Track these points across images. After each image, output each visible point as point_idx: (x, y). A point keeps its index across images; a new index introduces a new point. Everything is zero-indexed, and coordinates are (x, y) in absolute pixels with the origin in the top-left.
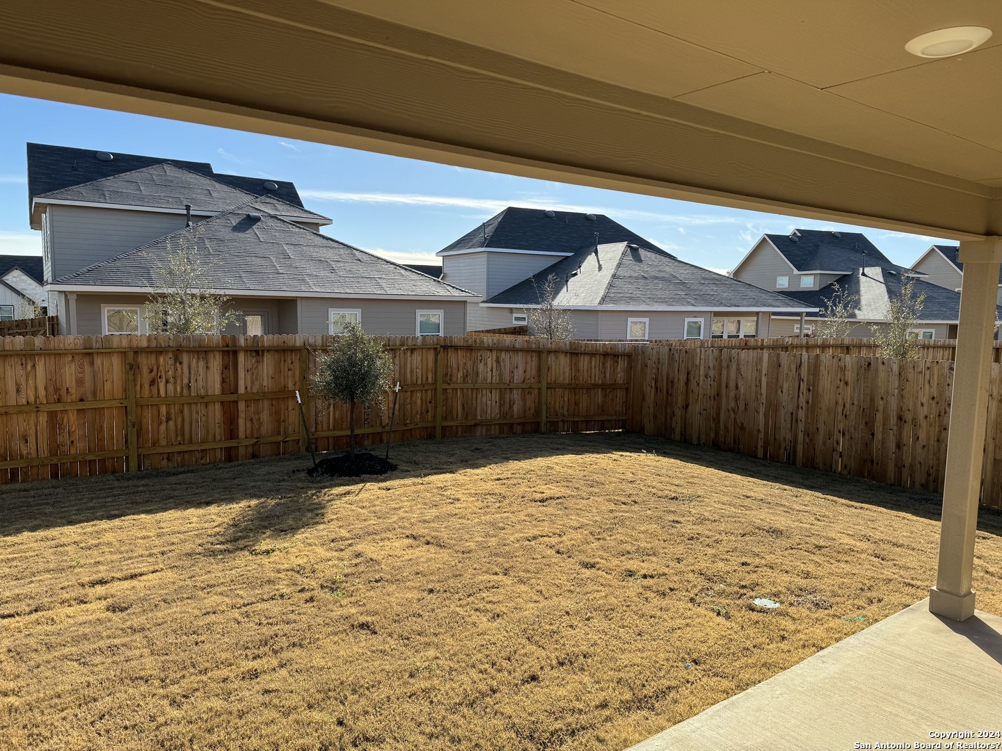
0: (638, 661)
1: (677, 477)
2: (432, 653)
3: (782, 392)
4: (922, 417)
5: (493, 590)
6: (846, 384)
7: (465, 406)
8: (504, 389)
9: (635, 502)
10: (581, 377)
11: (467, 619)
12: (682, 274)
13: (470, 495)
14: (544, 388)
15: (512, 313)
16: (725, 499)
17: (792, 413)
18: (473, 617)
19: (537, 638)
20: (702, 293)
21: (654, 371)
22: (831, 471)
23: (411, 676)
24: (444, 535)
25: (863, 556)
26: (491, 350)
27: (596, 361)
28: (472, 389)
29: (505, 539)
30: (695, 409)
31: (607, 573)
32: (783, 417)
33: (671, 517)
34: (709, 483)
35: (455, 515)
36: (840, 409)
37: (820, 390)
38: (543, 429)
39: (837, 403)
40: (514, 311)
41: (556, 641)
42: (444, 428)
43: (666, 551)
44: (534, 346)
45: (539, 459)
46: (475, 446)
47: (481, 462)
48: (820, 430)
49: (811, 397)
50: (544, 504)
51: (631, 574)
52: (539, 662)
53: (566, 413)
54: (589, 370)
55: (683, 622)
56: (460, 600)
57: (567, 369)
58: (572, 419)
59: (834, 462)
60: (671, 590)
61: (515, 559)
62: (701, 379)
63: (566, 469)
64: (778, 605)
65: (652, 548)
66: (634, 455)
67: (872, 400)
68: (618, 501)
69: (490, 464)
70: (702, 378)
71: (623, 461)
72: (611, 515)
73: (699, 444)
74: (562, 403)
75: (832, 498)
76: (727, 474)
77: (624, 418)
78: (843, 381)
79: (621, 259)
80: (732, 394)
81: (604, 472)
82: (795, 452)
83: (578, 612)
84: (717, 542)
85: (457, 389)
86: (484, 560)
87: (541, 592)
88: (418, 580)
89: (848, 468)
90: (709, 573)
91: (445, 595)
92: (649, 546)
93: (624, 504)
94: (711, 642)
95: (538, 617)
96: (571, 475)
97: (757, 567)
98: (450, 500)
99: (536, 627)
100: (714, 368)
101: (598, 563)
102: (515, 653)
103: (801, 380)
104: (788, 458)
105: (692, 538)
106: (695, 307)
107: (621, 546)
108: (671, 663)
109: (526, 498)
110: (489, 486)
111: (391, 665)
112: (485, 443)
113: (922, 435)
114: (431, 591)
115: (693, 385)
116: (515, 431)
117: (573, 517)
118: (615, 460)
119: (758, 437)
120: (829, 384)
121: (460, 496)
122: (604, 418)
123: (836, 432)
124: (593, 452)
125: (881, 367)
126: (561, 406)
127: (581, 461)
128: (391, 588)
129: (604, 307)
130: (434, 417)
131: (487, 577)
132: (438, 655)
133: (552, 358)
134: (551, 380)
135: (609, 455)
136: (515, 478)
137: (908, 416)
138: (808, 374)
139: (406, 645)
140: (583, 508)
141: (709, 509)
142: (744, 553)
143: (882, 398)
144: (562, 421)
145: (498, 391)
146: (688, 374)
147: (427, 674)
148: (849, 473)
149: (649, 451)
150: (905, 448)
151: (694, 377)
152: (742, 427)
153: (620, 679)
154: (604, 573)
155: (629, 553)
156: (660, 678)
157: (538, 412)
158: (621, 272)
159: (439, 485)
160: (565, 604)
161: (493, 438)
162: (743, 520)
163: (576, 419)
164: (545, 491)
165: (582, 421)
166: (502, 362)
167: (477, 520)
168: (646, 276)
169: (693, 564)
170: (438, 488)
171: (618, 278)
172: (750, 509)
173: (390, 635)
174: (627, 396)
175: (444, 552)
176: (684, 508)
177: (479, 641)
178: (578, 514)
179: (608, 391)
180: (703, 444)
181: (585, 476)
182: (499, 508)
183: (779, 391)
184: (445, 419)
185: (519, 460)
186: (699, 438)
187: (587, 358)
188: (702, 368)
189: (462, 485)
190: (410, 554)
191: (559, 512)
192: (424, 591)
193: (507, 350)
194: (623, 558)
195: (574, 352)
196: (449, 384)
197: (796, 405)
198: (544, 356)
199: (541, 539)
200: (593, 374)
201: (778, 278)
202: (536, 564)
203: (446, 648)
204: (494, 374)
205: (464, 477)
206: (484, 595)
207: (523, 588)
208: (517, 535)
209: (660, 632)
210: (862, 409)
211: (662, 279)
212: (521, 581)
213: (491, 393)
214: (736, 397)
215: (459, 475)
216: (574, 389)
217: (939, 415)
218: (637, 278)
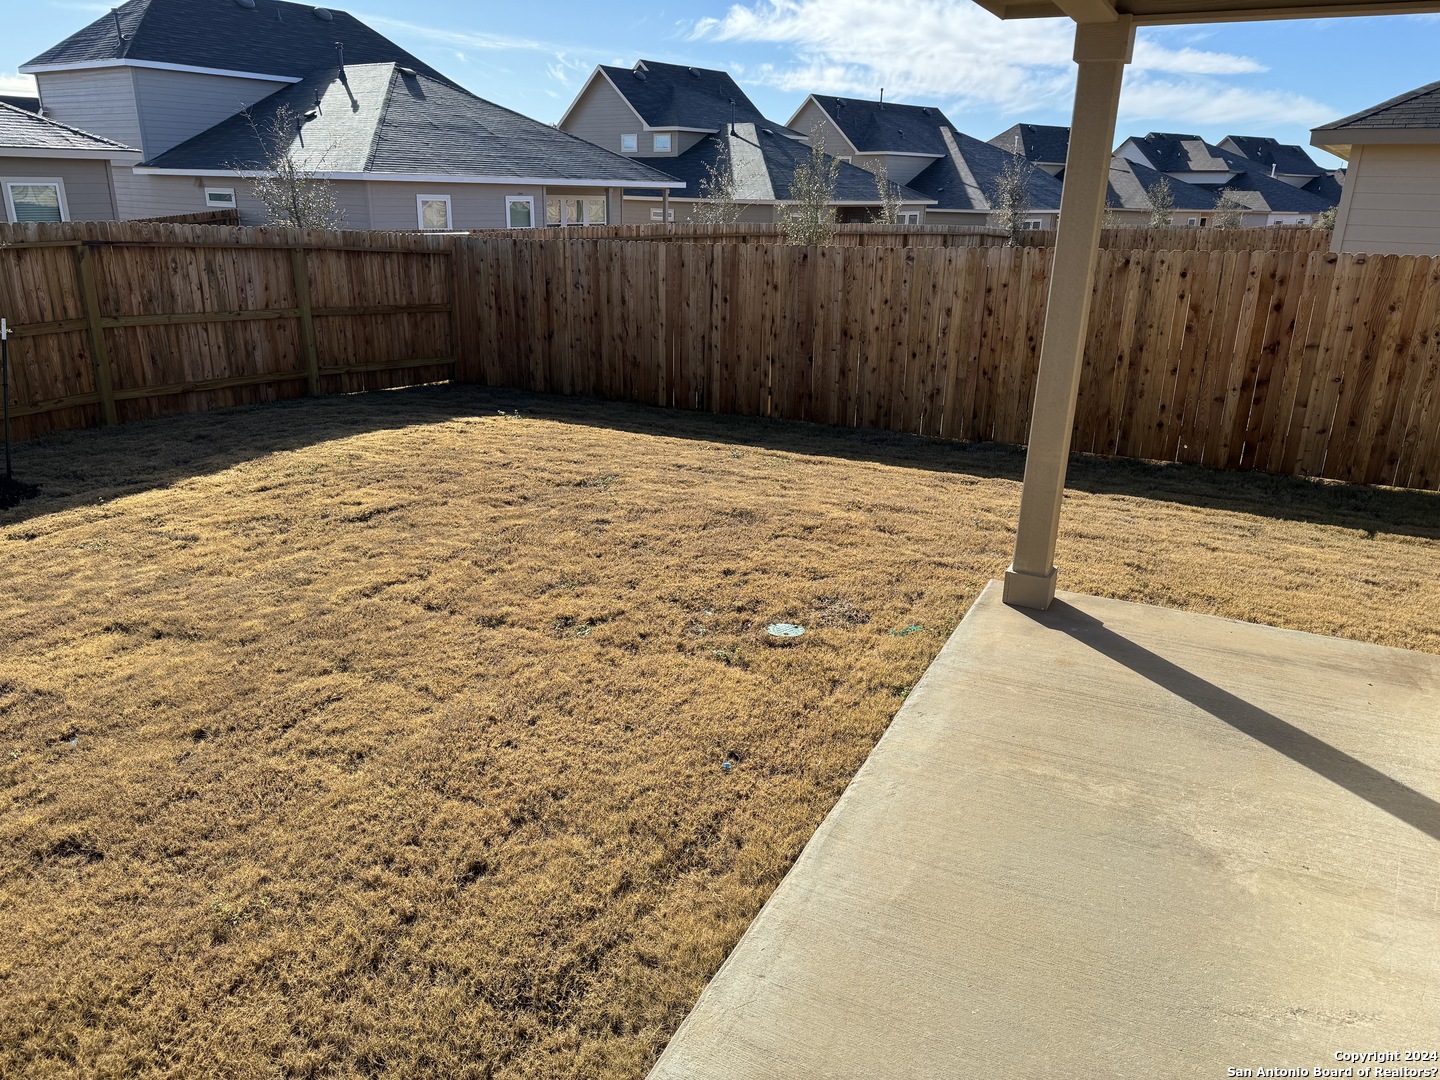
0: (649, 781)
1: (570, 449)
2: (249, 871)
3: (688, 305)
4: (871, 329)
5: (331, 707)
6: (775, 287)
7: (157, 358)
8: (232, 322)
9: (525, 498)
10: (371, 295)
11: (298, 778)
12: (492, 123)
13: (217, 525)
14: (307, 317)
15: (201, 186)
16: (653, 474)
17: (703, 337)
18: (312, 771)
19: (453, 783)
20: (525, 155)
21: (492, 280)
22: (758, 415)
23: (219, 938)
24: (189, 613)
25: (867, 532)
26: (193, 249)
27: (392, 266)
28: (166, 326)
29: (320, 602)
30: (564, 339)
31: (528, 628)
32: (691, 343)
33: (592, 516)
34: (618, 452)
35: (200, 568)
36: (768, 325)
37: (741, 298)
38: (315, 389)
39: (763, 317)
40: (205, 182)
41: (494, 779)
42: (120, 405)
43: (607, 572)
44: (277, 240)
45: (328, 443)
46: (194, 432)
47: (217, 459)
48: (742, 358)
49: (728, 311)
50: (370, 523)
51: (567, 621)
52: (478, 833)
53: (352, 359)
54: (384, 282)
55: (686, 688)
56: (270, 740)
57: (344, 282)
58: (363, 369)
59: (761, 403)
60: (643, 636)
61: (354, 637)
62: (569, 291)
63: (384, 456)
64: (801, 631)
65: (584, 572)
66: (488, 420)
67: (810, 310)
68: (497, 500)
69: (237, 463)
70: (569, 289)
71: (475, 432)
72: (496, 526)
73: (573, 393)
74: (342, 341)
75: (779, 453)
76: (634, 435)
77: (452, 361)
78: (770, 284)
79: (390, 92)
80: (617, 312)
81: (454, 454)
82: (710, 393)
83: (509, 713)
84: (673, 543)
85: (134, 327)
86: (291, 650)
87: (427, 689)
88: (163, 716)
89: (780, 409)
90: (685, 596)
91: (233, 738)
92: (578, 569)
93: (509, 503)
94: (743, 715)
95: (441, 740)
96: (399, 466)
97: (745, 574)
98: (179, 542)
99: (446, 762)
100: (587, 273)
101: (508, 614)
102: (423, 827)
103: (713, 285)
104: (701, 402)
105: (635, 546)
106: (519, 178)
107: (534, 577)
108: (698, 767)
109: (330, 518)
110: (249, 504)
111: (161, 926)
112: (212, 425)
113: (872, 354)
114: (199, 735)
115: (557, 300)
116: (263, 397)
117: (433, 541)
118: (461, 432)
119: (658, 376)
120: (752, 289)
121: (196, 531)
122: (418, 363)
123: (763, 359)
124: (419, 422)
125: (820, 260)
126: (342, 348)
127: (405, 439)
128: (107, 747)
129: (375, 175)
130: (95, 384)
131: (308, 683)
132: (263, 872)
133: (313, 263)
134: (318, 302)
135: (447, 424)
136: (297, 483)
137: (855, 330)
138: (723, 276)
139: (181, 870)
140: (445, 521)
141: (639, 493)
142: (719, 556)
143: (822, 306)
144: (348, 373)
145: (219, 327)
146: (548, 283)
147: (253, 925)
148: (781, 415)
149: (510, 411)
150: (851, 374)
151: (558, 289)
152: (635, 364)
153: (633, 824)
154: (524, 630)
155: (551, 586)
156: (695, 802)
157: (301, 361)
158: (394, 115)
159: (144, 515)
160: (483, 704)
161: (225, 414)
162: (694, 504)
163: (372, 368)
164: (363, 501)
165: (381, 371)
166: (219, 273)
167: (248, 574)
168: (435, 123)
169: (656, 588)
170: (143, 520)
171: (390, 125)
172: (691, 484)
173: (137, 854)
174: (450, 323)
175: (200, 648)
176: (604, 497)
177: (340, 819)
178: (438, 534)
179: (419, 318)
180: (581, 392)
181: (424, 465)
182: (284, 542)
183: (684, 305)
184: (120, 385)
185: (292, 449)
186: (573, 385)
187: (376, 261)
188: (569, 273)
189: (192, 509)
190: (124, 665)
191: (404, 535)
192: (183, 737)
193: (225, 248)
194: (544, 598)
195: (353, 250)
196: (115, 318)
197: (708, 324)
198: (299, 257)
199: (390, 589)
200: (390, 288)
201: (623, 137)
202: (398, 637)
203: (279, 853)
204: (207, 296)
205: (191, 493)
206: (317, 720)
207: (390, 689)
208: (342, 590)
209: (660, 717)
210: (796, 324)
211: (462, 130)
212: (381, 677)
213: (206, 330)
214: (623, 316)
215: (179, 490)
216: (361, 315)
217: (893, 325)
218: (418, 126)
